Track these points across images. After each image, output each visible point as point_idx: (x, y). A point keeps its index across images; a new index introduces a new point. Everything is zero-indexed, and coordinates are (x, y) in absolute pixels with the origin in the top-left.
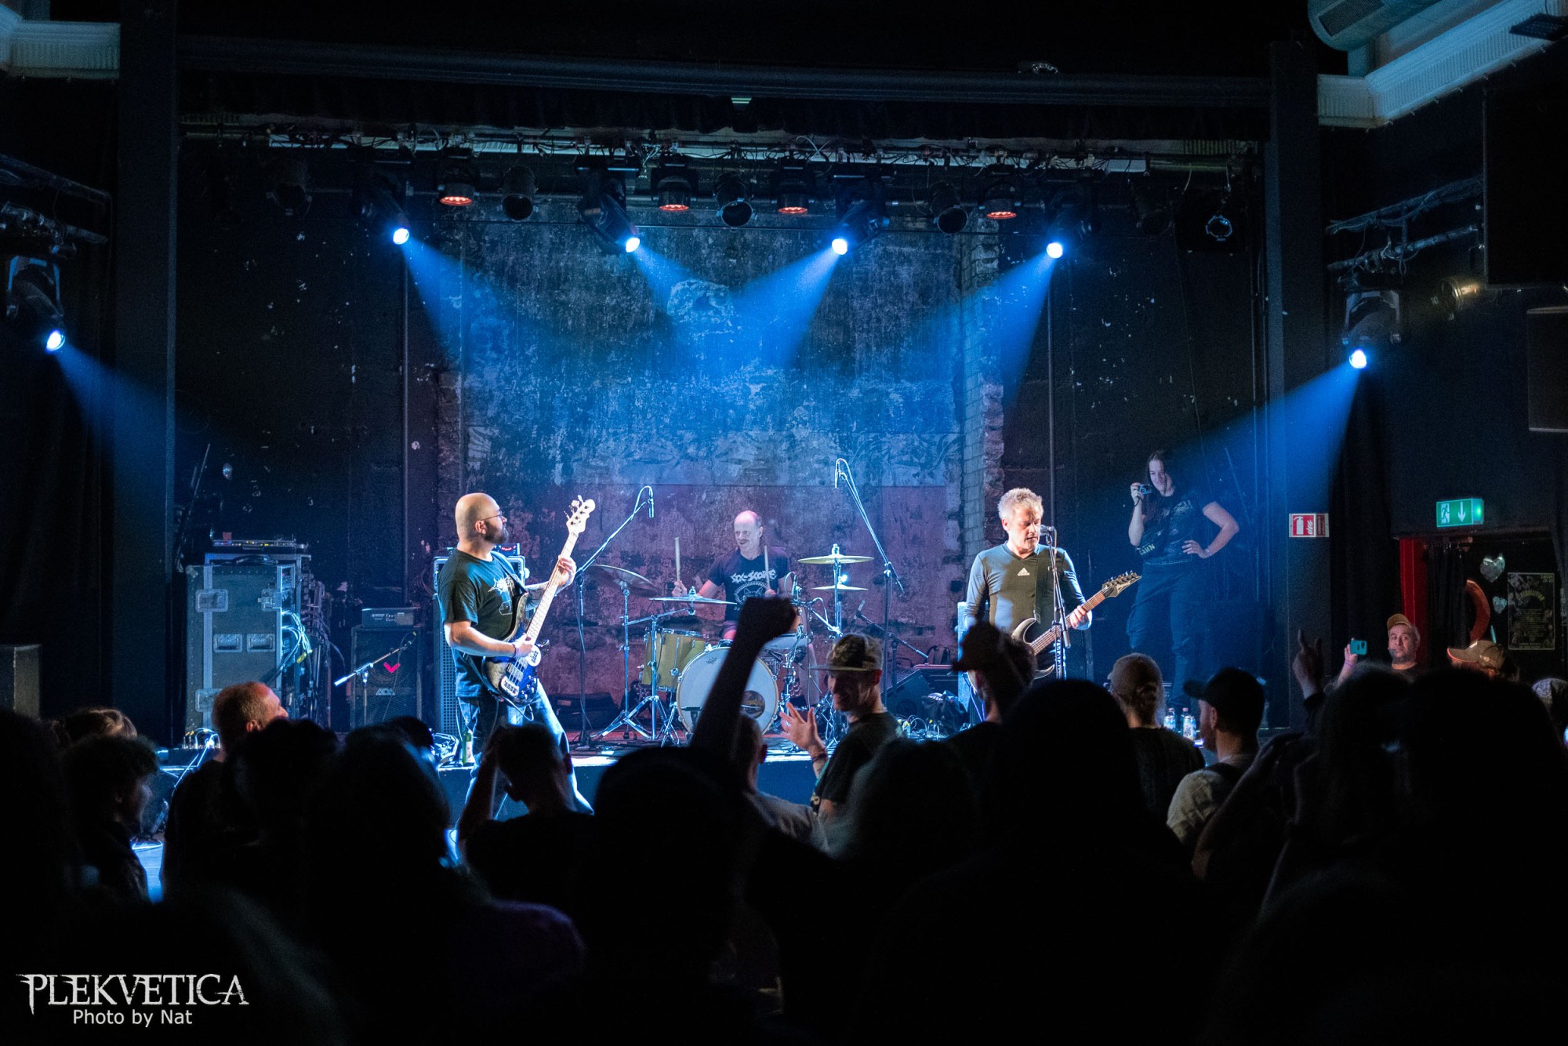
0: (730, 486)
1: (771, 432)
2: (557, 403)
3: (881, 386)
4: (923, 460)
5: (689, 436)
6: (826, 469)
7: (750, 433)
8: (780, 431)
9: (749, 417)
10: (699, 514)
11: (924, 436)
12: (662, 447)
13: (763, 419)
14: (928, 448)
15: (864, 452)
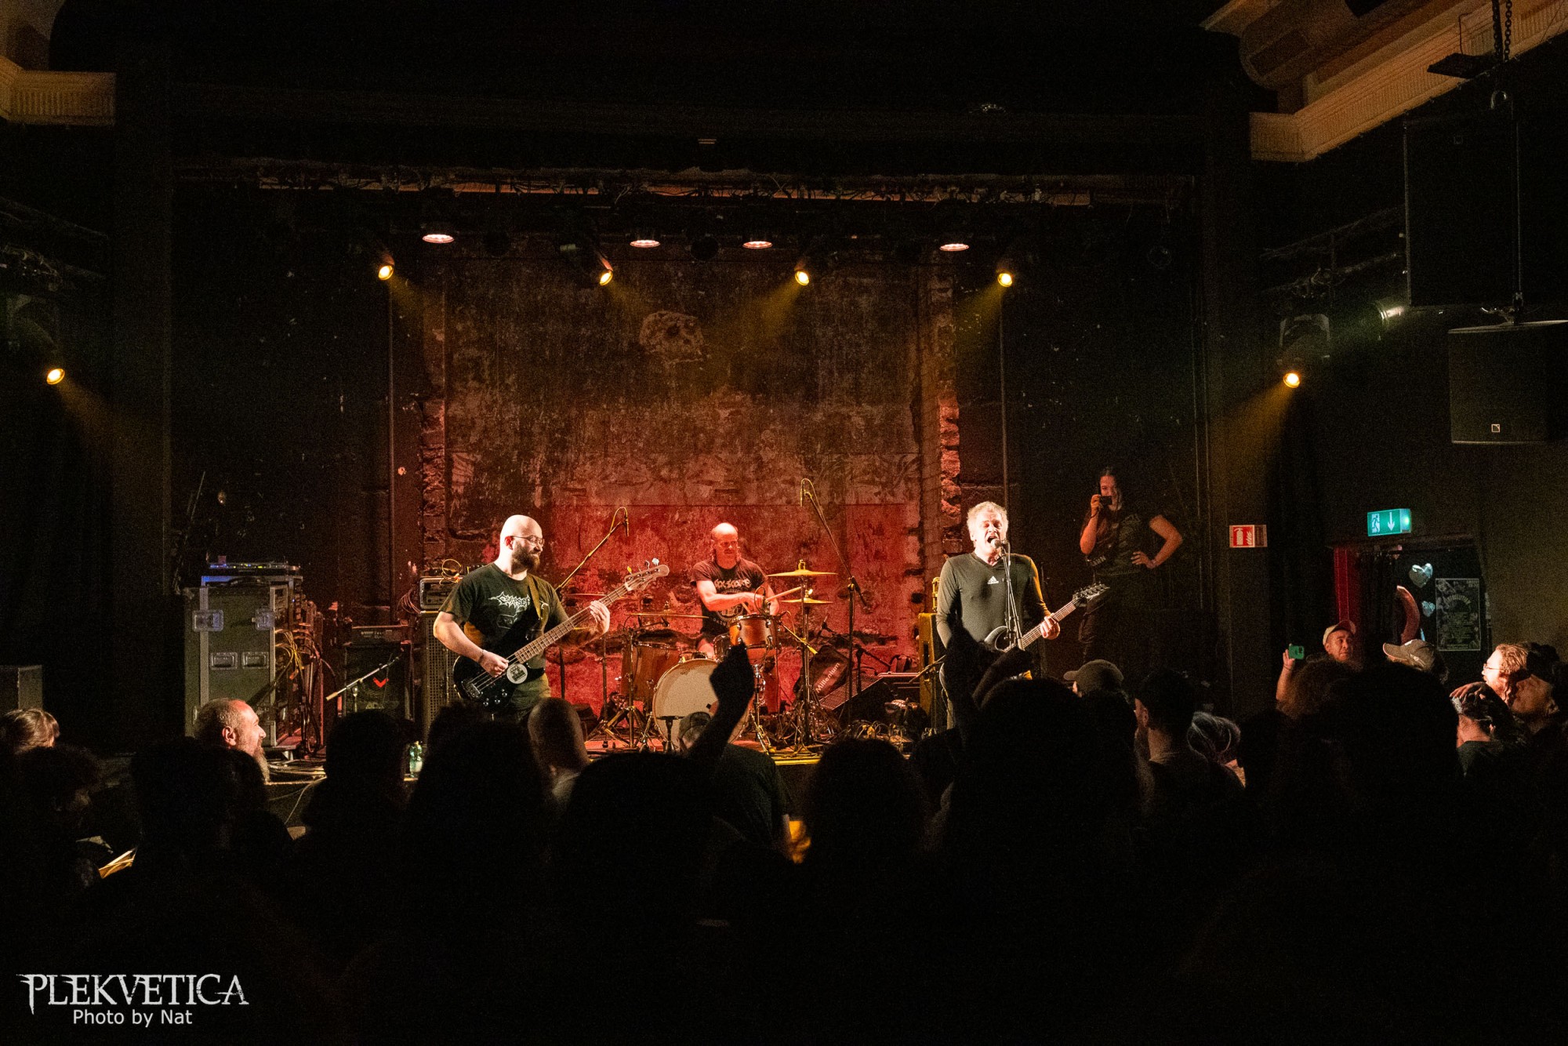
0: (702, 506)
1: (740, 455)
2: (536, 429)
3: (844, 410)
4: (884, 480)
5: (662, 459)
6: (792, 488)
7: (719, 456)
8: (749, 452)
9: (719, 441)
10: (671, 533)
11: (884, 456)
12: (637, 470)
13: (731, 443)
14: (889, 468)
15: (827, 473)
